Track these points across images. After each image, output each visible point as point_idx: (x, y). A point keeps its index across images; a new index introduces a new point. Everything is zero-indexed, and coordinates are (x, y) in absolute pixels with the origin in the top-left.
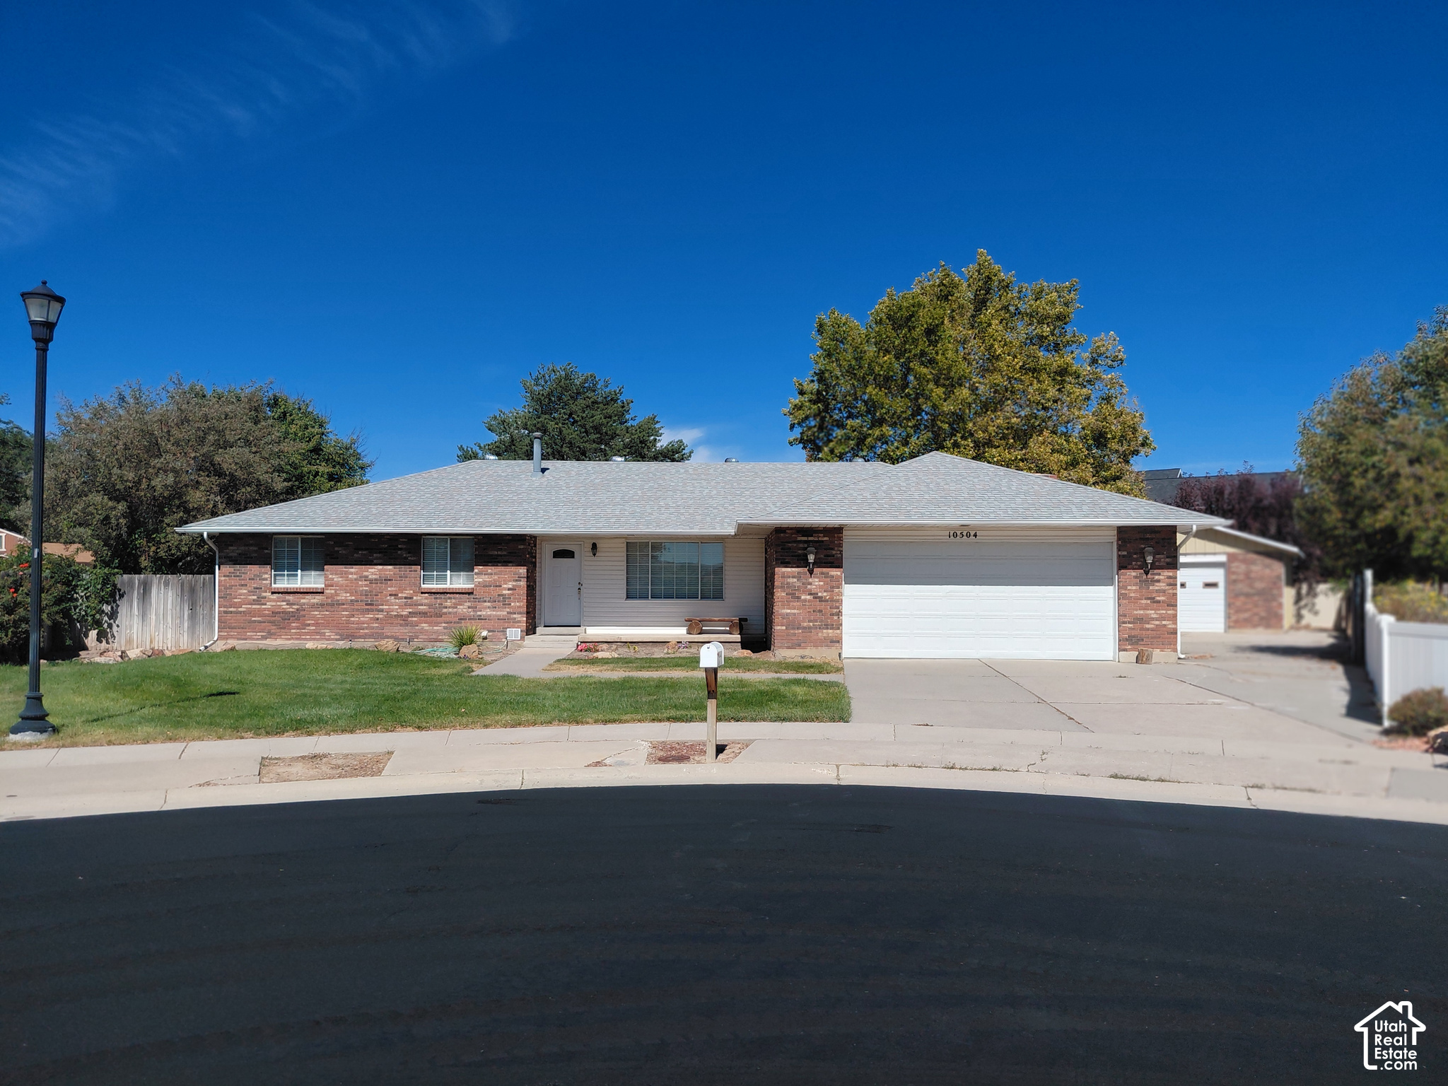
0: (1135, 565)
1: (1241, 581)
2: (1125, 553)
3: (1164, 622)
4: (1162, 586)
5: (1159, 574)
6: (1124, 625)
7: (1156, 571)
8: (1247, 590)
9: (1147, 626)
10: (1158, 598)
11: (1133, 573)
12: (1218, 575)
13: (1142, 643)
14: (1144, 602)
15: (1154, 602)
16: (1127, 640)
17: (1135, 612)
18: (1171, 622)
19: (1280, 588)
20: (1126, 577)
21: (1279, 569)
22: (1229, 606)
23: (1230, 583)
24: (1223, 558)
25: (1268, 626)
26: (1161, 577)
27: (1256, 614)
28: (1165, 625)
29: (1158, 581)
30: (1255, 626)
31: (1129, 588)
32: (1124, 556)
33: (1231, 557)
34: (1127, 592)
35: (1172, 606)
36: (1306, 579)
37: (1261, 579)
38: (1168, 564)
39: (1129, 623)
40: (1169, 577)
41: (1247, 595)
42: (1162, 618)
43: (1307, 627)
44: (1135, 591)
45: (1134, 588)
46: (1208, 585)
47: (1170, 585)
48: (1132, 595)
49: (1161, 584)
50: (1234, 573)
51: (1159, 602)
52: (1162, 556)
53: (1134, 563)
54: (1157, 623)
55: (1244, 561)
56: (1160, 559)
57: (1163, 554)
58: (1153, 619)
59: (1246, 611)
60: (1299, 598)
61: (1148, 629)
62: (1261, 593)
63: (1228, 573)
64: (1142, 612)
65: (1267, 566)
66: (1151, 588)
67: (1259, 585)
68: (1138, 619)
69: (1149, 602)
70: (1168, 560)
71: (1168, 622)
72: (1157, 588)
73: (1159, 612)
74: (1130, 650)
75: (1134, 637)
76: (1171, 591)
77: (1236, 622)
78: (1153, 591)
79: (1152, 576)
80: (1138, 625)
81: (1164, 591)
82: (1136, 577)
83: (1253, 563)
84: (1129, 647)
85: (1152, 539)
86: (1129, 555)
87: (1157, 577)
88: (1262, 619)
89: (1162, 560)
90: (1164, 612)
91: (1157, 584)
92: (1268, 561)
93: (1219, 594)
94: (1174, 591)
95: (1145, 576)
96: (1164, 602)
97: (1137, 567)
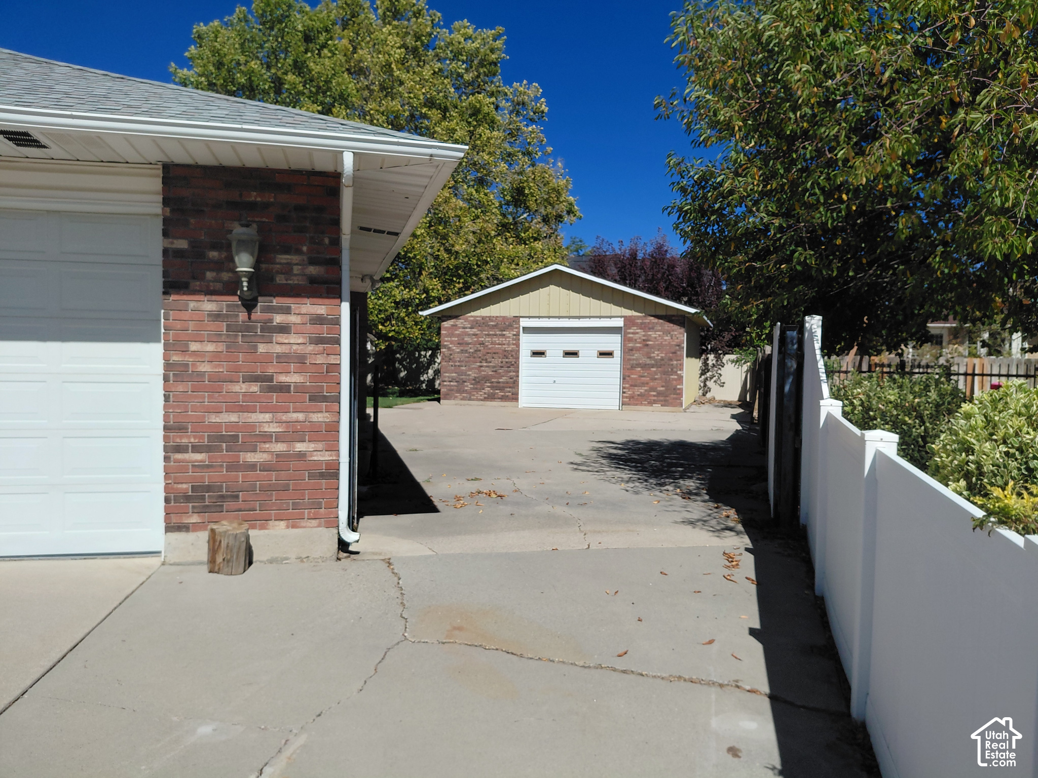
0: (215, 280)
1: (638, 349)
2: (182, 244)
3: (300, 447)
4: (294, 342)
5: (287, 311)
6: (179, 456)
7: (276, 302)
8: (644, 360)
9: (251, 458)
10: (283, 378)
11: (208, 305)
12: (614, 343)
13: (232, 505)
14: (241, 388)
15: (272, 389)
16: (188, 499)
17: (214, 419)
18: (320, 446)
19: (680, 359)
20: (185, 315)
21: (681, 336)
22: (624, 378)
23: (627, 351)
24: (619, 323)
25: (665, 403)
26: (293, 319)
27: (653, 389)
28: (301, 455)
29: (284, 329)
30: (651, 403)
31: (194, 347)
32: (179, 253)
33: (628, 321)
34: (189, 359)
35: (325, 399)
36: (714, 350)
37: (660, 347)
38: (313, 280)
39: (196, 449)
40: (318, 320)
41: (644, 366)
42: (294, 434)
43: (712, 401)
44: (215, 357)
45: (210, 347)
46: (603, 354)
47: (319, 341)
48: (205, 368)
49: (293, 339)
50: (630, 340)
51: (284, 388)
52: (295, 258)
53: (209, 275)
54: (280, 447)
55: (643, 326)
56: (290, 265)
57: (298, 252)
58: (267, 438)
59: (643, 384)
60: (704, 370)
61: (252, 467)
62: (659, 364)
63: (625, 340)
64: (233, 418)
65: (668, 332)
66: (262, 348)
67: (657, 355)
68: (222, 438)
69: (255, 388)
70: (313, 270)
71: (311, 446)
72: (278, 349)
73: (284, 417)
74: (196, 527)
75: (209, 488)
76: (320, 360)
77: (631, 397)
78: (267, 358)
79: (267, 316)
80: (224, 454)
81: (301, 359)
82: (216, 316)
83: (652, 329)
84: (194, 519)
85: (266, 206)
86: (197, 252)
87: (278, 319)
88: (659, 394)
89: (296, 270)
90: (301, 416)
91: (282, 338)
92: (668, 326)
93: (614, 365)
94: (332, 360)
95: (243, 316)
96: (300, 389)
97: (219, 286)
